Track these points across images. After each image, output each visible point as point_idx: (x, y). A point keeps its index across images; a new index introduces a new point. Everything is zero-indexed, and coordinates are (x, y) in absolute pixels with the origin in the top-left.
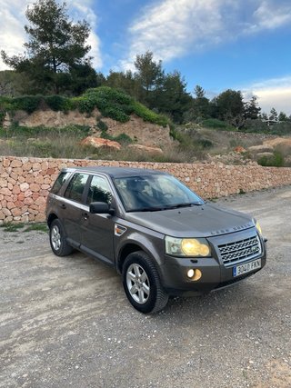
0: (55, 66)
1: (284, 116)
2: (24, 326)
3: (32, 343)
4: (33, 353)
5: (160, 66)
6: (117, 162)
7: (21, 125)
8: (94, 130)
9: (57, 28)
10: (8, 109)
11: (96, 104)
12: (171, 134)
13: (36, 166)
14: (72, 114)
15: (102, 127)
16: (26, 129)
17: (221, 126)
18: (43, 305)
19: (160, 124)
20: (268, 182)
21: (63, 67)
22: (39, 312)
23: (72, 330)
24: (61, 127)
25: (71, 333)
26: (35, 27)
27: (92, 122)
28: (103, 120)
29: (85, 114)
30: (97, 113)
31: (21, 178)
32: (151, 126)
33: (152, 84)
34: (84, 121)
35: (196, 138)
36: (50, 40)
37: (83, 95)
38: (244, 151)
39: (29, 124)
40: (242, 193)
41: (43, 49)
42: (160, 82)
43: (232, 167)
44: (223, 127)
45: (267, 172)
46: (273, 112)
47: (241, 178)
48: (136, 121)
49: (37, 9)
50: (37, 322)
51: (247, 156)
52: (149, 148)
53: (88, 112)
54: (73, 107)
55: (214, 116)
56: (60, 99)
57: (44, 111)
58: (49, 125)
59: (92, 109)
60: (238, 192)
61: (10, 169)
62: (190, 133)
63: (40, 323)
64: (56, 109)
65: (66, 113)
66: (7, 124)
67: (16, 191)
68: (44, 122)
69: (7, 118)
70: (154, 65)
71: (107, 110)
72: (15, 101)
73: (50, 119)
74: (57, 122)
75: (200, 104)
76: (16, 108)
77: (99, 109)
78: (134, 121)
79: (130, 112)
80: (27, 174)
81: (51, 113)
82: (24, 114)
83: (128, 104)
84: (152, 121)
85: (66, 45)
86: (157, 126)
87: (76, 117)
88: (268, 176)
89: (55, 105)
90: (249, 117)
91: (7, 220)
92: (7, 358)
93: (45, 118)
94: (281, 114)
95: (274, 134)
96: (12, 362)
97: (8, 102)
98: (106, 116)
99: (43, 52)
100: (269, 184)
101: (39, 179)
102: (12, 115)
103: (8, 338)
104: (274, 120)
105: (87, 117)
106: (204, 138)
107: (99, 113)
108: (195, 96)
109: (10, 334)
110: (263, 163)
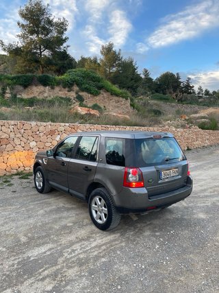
0: (41, 52)
1: (208, 92)
2: (66, 255)
3: (76, 269)
4: (81, 276)
5: (119, 54)
6: (100, 126)
7: (18, 96)
8: (74, 101)
9: (42, 23)
10: (9, 85)
11: (75, 81)
12: (131, 105)
13: (41, 129)
14: (57, 89)
15: (80, 99)
16: (22, 100)
17: (165, 99)
18: (72, 237)
19: (123, 97)
20: (207, 141)
21: (47, 53)
22: (72, 243)
23: (103, 257)
24: (49, 99)
25: (103, 260)
26: (25, 22)
27: (72, 95)
28: (81, 94)
29: (67, 89)
30: (76, 88)
31: (30, 138)
32: (116, 98)
33: (113, 66)
34: (66, 94)
35: (149, 108)
36: (37, 33)
37: (66, 74)
38: (187, 118)
39: (25, 96)
40: (188, 149)
41: (31, 39)
42: (119, 65)
43: (182, 130)
44: (166, 100)
45: (206, 134)
46: (200, 89)
47: (188, 139)
48: (105, 95)
49: (27, 9)
50: (73, 251)
51: (190, 121)
52: (120, 115)
53: (69, 87)
54: (58, 84)
55: (157, 92)
56: (48, 77)
57: (36, 86)
58: (41, 97)
59: (72, 85)
60: (186, 149)
61: (23, 131)
62: (145, 104)
63: (76, 252)
64: (45, 85)
65: (53, 88)
66: (8, 95)
67: (27, 148)
68: (36, 94)
69: (8, 91)
70: (115, 52)
71: (83, 86)
72: (14, 78)
73: (41, 93)
74: (46, 95)
75: (146, 82)
76: (15, 84)
77: (78, 85)
78: (104, 94)
79: (101, 88)
80: (35, 134)
81: (41, 88)
82: (21, 88)
83: (99, 82)
84: (117, 95)
85: (49, 36)
86: (121, 99)
87: (60, 91)
88: (207, 137)
89: (45, 82)
90: (186, 92)
91: (20, 170)
92: (62, 281)
93: (37, 91)
94: (206, 91)
95: (204, 105)
96: (67, 284)
97: (8, 79)
98: (83, 90)
99: (32, 41)
100: (207, 143)
101: (43, 138)
102: (12, 89)
103: (56, 264)
104: (200, 95)
105: (68, 91)
106: (155, 108)
107: (78, 88)
108: (143, 76)
109: (57, 261)
110: (203, 127)
